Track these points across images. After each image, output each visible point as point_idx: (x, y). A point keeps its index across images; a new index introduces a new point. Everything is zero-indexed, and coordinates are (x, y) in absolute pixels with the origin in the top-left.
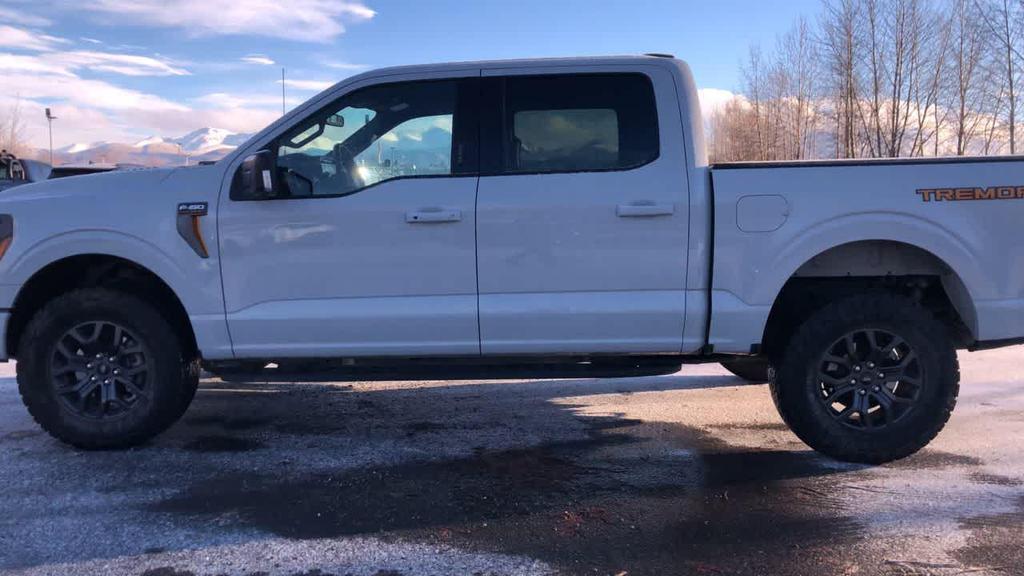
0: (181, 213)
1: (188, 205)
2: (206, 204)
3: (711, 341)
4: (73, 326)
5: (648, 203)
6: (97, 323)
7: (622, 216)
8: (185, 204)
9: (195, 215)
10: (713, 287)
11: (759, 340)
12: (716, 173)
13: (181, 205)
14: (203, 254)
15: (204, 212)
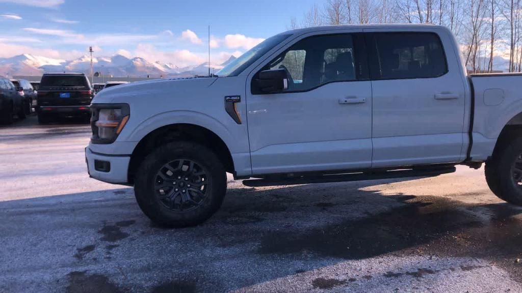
0: (227, 101)
1: (231, 97)
2: (239, 96)
3: (471, 156)
4: (167, 162)
5: (448, 93)
6: (180, 160)
7: (437, 99)
8: (229, 96)
9: (234, 102)
10: (473, 130)
11: (490, 154)
12: (473, 79)
13: (226, 97)
14: (239, 122)
15: (239, 101)
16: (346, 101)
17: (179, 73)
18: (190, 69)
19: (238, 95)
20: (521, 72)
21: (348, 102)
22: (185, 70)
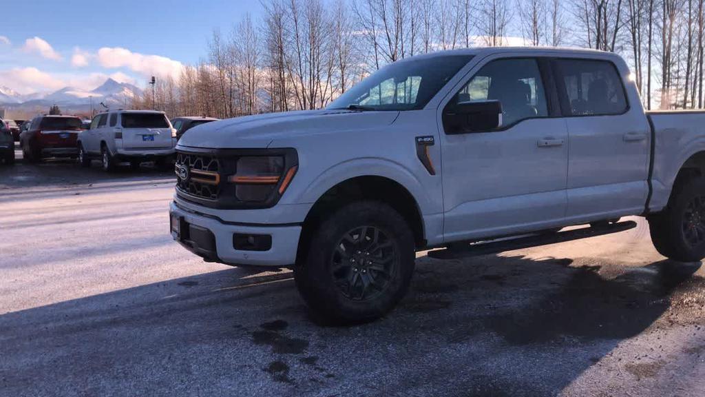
0: (418, 143)
1: (423, 137)
2: (433, 137)
3: (650, 206)
5: (635, 133)
7: (626, 141)
8: (421, 137)
9: (426, 145)
10: (652, 177)
11: (666, 204)
13: (417, 138)
14: (432, 172)
15: (432, 143)
16: (546, 143)
17: (20, 102)
18: (41, 97)
19: (432, 135)
20: (703, 109)
21: (548, 144)
22: (32, 98)
